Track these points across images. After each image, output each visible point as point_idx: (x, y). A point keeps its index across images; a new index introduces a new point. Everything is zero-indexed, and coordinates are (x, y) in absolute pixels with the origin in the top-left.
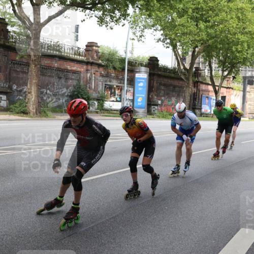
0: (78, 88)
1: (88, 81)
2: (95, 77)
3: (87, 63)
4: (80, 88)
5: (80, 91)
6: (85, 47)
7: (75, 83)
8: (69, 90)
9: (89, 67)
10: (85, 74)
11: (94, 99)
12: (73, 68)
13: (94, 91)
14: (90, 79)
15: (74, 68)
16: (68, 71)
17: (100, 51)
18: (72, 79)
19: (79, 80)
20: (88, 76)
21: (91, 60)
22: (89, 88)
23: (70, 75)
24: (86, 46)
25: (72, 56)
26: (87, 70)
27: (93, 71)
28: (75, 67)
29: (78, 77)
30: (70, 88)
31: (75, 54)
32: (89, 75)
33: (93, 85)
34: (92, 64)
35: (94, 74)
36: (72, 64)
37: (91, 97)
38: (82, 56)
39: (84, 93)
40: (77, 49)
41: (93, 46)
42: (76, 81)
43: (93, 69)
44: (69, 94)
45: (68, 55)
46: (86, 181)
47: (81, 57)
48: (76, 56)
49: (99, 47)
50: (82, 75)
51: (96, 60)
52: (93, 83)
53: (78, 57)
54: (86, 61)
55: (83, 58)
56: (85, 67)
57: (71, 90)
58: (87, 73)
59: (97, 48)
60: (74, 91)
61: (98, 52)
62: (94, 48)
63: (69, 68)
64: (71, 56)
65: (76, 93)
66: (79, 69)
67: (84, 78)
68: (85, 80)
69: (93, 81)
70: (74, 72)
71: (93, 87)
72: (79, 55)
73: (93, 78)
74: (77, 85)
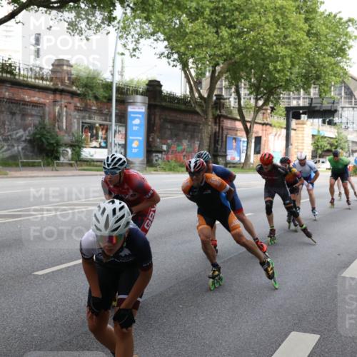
0: (41, 128)
1: (57, 118)
2: (66, 112)
3: (55, 91)
4: (44, 128)
5: (45, 133)
6: (51, 68)
7: (37, 121)
8: (27, 132)
9: (58, 97)
10: (51, 108)
11: (67, 145)
12: (32, 99)
13: (66, 132)
14: (60, 114)
15: (35, 99)
16: (25, 103)
17: (73, 72)
18: (32, 115)
19: (42, 117)
20: (57, 111)
21: (60, 86)
22: (59, 128)
23: (29, 110)
24: (53, 65)
25: (32, 81)
26: (55, 101)
27: (64, 102)
28: (37, 97)
29: (41, 112)
30: (30, 128)
31: (36, 78)
32: (57, 109)
33: (64, 124)
34: (62, 92)
35: (66, 106)
36: (32, 92)
37: (61, 142)
38: (47, 80)
39: (51, 136)
40: (38, 69)
41: (63, 65)
42: (39, 119)
43: (64, 100)
44: (28, 138)
45: (25, 79)
46: (58, 270)
47: (45, 82)
48: (37, 81)
49: (72, 66)
50: (47, 109)
51: (67, 86)
52: (64, 121)
53: (41, 82)
54: (52, 87)
55: (48, 83)
56: (51, 97)
57: (32, 132)
58: (55, 105)
59: (69, 69)
60: (35, 134)
61: (71, 74)
62: (65, 68)
63: (27, 98)
64: (29, 80)
65: (38, 136)
66: (42, 100)
67: (49, 113)
68: (52, 116)
69: (64, 118)
70: (35, 105)
71: (64, 127)
72: (42, 79)
73: (64, 114)
74: (40, 124)
